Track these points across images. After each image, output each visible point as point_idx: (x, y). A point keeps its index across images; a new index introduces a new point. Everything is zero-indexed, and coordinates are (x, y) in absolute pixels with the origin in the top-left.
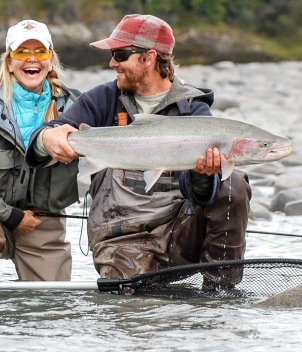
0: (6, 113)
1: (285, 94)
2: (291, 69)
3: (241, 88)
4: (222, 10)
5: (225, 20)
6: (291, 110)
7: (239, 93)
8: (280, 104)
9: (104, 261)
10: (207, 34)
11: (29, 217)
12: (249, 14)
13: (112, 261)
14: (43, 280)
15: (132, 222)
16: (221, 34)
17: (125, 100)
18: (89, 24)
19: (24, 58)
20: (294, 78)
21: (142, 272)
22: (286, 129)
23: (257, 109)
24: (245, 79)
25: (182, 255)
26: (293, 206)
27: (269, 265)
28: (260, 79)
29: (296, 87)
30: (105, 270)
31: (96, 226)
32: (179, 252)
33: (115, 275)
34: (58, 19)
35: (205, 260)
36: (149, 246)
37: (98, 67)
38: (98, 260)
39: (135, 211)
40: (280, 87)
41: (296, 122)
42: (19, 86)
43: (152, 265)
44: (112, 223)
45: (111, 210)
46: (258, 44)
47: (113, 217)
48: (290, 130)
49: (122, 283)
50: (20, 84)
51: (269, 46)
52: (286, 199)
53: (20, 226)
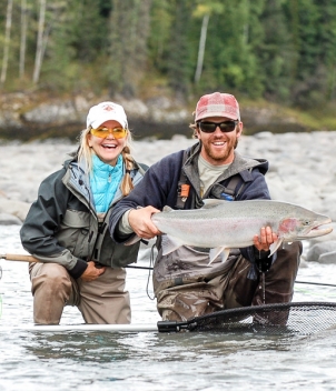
0: (83, 179)
1: (318, 160)
2: (322, 138)
3: (278, 155)
4: (261, 87)
5: (264, 96)
6: (323, 174)
7: (277, 160)
8: (313, 168)
9: (165, 306)
10: (248, 108)
11: (91, 268)
12: (285, 91)
13: (172, 305)
14: (107, 323)
15: (192, 275)
16: (260, 108)
17: (187, 169)
18: (146, 101)
19: (104, 136)
20: (325, 145)
21: (197, 315)
22: (318, 190)
23: (293, 173)
24: (282, 147)
25: (238, 300)
26: (326, 257)
27: (307, 308)
28: (295, 147)
29: (327, 153)
30: (166, 313)
31: (160, 277)
32: (235, 297)
33: (175, 317)
34: (118, 96)
35: (256, 304)
36: (206, 294)
37: (154, 138)
38: (161, 305)
39: (195, 266)
40: (313, 154)
41: (327, 184)
42: (97, 158)
43: (207, 309)
44: (175, 275)
45: (174, 264)
46: (292, 116)
47: (175, 270)
48: (322, 192)
49: (180, 325)
50: (98, 156)
51: (303, 118)
52: (321, 251)
53: (83, 276)
